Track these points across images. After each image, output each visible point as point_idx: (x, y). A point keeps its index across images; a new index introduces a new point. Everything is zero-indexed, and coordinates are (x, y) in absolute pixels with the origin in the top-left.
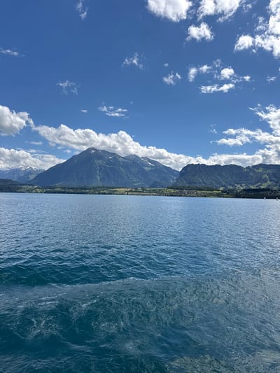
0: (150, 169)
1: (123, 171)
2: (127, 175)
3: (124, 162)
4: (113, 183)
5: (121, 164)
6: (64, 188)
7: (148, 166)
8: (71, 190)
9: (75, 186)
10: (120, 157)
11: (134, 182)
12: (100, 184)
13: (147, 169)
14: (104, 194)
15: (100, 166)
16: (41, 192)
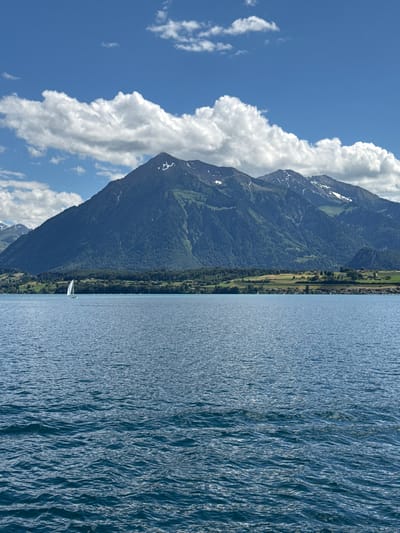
0: (338, 211)
1: (260, 220)
2: (272, 233)
3: (258, 195)
4: (232, 258)
5: (252, 199)
6: (106, 277)
7: (333, 203)
8: (127, 283)
9: (121, 270)
10: (247, 178)
11: (294, 253)
12: (195, 264)
13: (329, 211)
14: (235, 291)
15: (190, 208)
16: (44, 292)
